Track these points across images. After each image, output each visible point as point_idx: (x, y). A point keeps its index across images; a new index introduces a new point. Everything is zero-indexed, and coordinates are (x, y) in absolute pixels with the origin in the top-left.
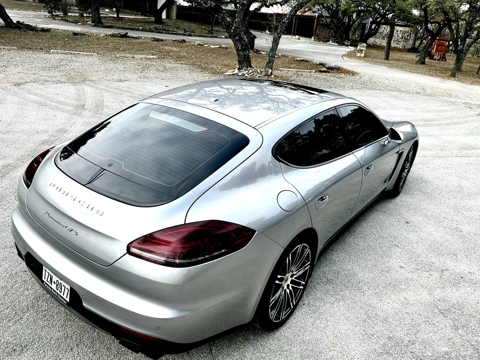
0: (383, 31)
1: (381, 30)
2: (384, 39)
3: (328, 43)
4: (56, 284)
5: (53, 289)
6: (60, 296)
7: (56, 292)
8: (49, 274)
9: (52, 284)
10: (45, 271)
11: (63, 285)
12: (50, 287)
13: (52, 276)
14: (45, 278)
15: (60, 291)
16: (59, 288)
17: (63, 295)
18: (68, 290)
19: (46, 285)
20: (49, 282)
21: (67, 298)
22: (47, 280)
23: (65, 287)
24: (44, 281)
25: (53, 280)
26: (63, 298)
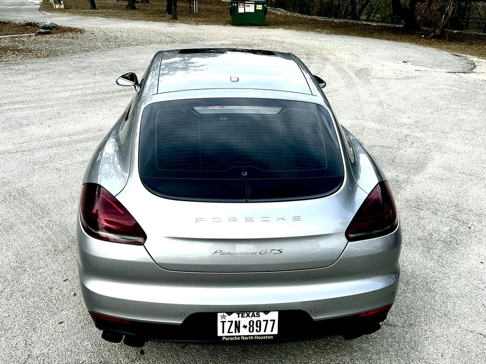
4: (248, 326)
5: (243, 336)
6: (259, 336)
7: (250, 336)
8: (232, 322)
9: (239, 332)
10: (223, 322)
11: (264, 321)
12: (237, 336)
13: (239, 321)
14: (223, 332)
15: (258, 330)
16: (255, 328)
17: (265, 331)
18: (274, 321)
19: (227, 339)
20: (232, 332)
21: (272, 331)
22: (229, 332)
23: (267, 321)
24: (222, 337)
25: (241, 325)
26: (265, 335)
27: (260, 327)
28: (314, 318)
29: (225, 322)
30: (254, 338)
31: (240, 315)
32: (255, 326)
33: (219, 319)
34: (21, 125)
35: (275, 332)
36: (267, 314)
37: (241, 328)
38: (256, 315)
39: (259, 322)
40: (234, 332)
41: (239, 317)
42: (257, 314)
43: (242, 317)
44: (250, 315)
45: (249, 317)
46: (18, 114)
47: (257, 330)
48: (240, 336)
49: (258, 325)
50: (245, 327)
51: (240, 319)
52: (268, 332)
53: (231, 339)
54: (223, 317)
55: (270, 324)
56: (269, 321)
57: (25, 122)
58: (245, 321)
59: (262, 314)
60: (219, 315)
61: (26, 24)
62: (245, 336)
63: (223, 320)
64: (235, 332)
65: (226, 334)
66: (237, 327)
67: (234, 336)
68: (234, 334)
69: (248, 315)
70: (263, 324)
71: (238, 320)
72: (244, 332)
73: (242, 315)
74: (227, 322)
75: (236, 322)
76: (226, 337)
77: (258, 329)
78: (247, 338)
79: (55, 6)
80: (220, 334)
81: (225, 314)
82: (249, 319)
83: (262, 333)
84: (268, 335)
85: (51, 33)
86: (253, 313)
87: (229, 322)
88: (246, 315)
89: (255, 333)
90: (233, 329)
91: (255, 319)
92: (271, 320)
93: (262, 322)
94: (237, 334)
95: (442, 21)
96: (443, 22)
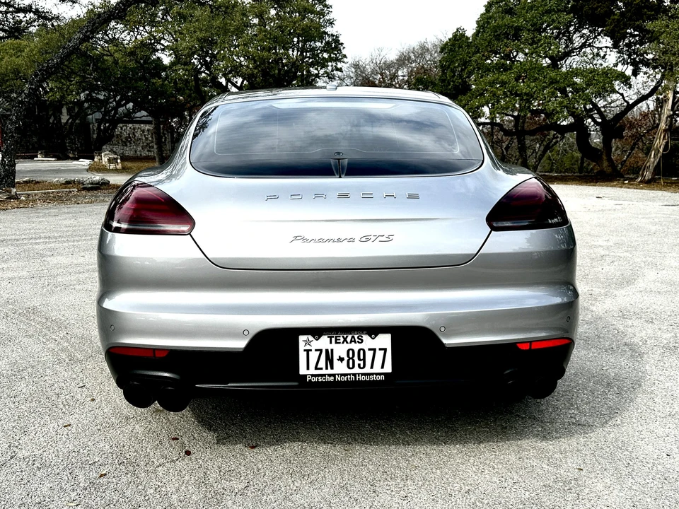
0: (121, 133)
1: (117, 132)
2: (126, 145)
3: (35, 159)
4: (346, 359)
5: (338, 375)
6: (362, 374)
7: (350, 374)
8: (321, 351)
9: (332, 368)
10: (308, 351)
11: (370, 349)
12: (330, 375)
13: (332, 350)
14: (308, 368)
15: (362, 366)
16: (357, 362)
17: (372, 367)
18: (385, 350)
19: (314, 379)
20: (321, 369)
21: (382, 367)
22: (316, 368)
23: (374, 350)
24: (306, 376)
25: (336, 357)
26: (372, 374)
27: (364, 360)
28: (445, 341)
29: (311, 350)
30: (356, 378)
31: (333, 339)
32: (356, 358)
33: (302, 346)
34: (42, 256)
35: (388, 368)
36: (373, 339)
37: (336, 362)
38: (357, 340)
39: (362, 352)
40: (324, 367)
41: (331, 343)
42: (358, 338)
43: (336, 343)
44: (349, 339)
45: (347, 343)
46: (41, 247)
47: (359, 365)
48: (334, 375)
49: (362, 358)
50: (341, 359)
51: (334, 346)
52: (377, 369)
53: (321, 379)
54: (308, 342)
55: (380, 354)
56: (377, 350)
57: (48, 253)
58: (340, 350)
59: (366, 338)
60: (302, 338)
61: (66, 182)
62: (342, 375)
63: (308, 347)
64: (327, 368)
65: (312, 371)
66: (330, 360)
67: (324, 375)
68: (324, 372)
69: (345, 340)
70: (369, 355)
71: (330, 347)
72: (340, 368)
73: (336, 340)
74: (313, 350)
75: (327, 351)
76: (312, 375)
77: (361, 363)
78: (344, 379)
79: (110, 166)
80: (303, 370)
81: (311, 338)
82: (347, 346)
83: (367, 370)
84: (377, 374)
85: (101, 189)
86: (353, 337)
87: (316, 350)
88: (342, 339)
89: (356, 370)
90: (322, 363)
91: (356, 347)
92: (380, 349)
93: (367, 352)
94: (330, 371)
95: (652, 160)
96: (654, 162)
